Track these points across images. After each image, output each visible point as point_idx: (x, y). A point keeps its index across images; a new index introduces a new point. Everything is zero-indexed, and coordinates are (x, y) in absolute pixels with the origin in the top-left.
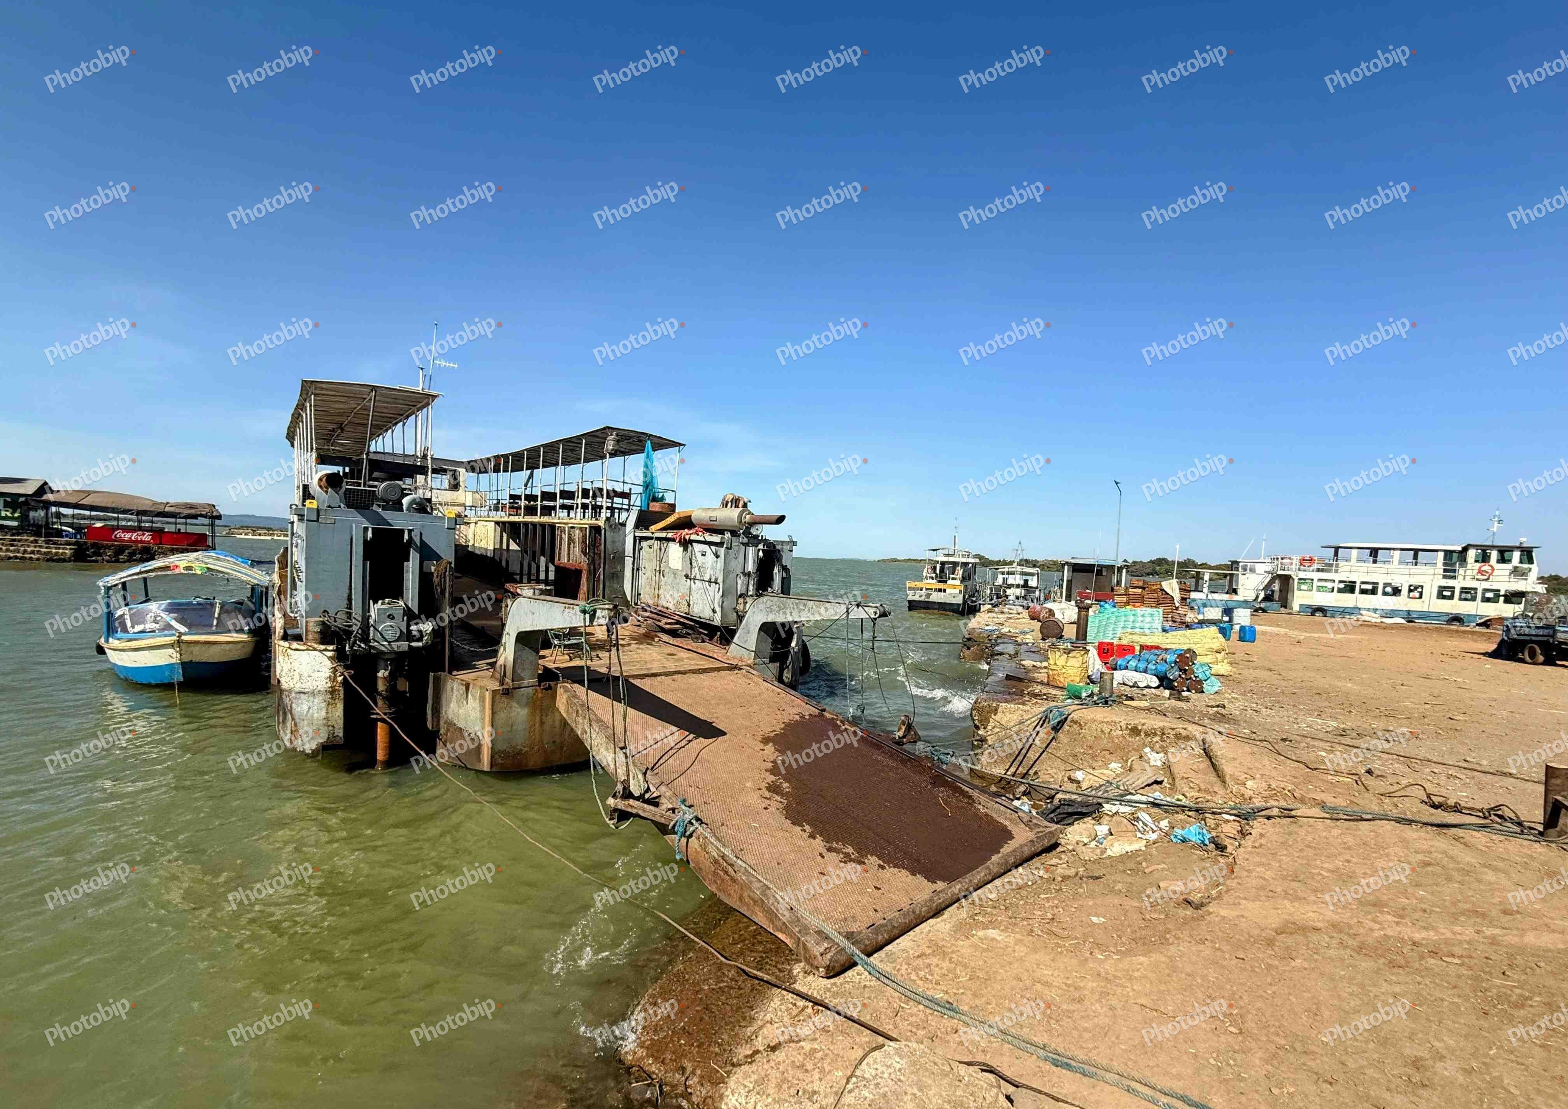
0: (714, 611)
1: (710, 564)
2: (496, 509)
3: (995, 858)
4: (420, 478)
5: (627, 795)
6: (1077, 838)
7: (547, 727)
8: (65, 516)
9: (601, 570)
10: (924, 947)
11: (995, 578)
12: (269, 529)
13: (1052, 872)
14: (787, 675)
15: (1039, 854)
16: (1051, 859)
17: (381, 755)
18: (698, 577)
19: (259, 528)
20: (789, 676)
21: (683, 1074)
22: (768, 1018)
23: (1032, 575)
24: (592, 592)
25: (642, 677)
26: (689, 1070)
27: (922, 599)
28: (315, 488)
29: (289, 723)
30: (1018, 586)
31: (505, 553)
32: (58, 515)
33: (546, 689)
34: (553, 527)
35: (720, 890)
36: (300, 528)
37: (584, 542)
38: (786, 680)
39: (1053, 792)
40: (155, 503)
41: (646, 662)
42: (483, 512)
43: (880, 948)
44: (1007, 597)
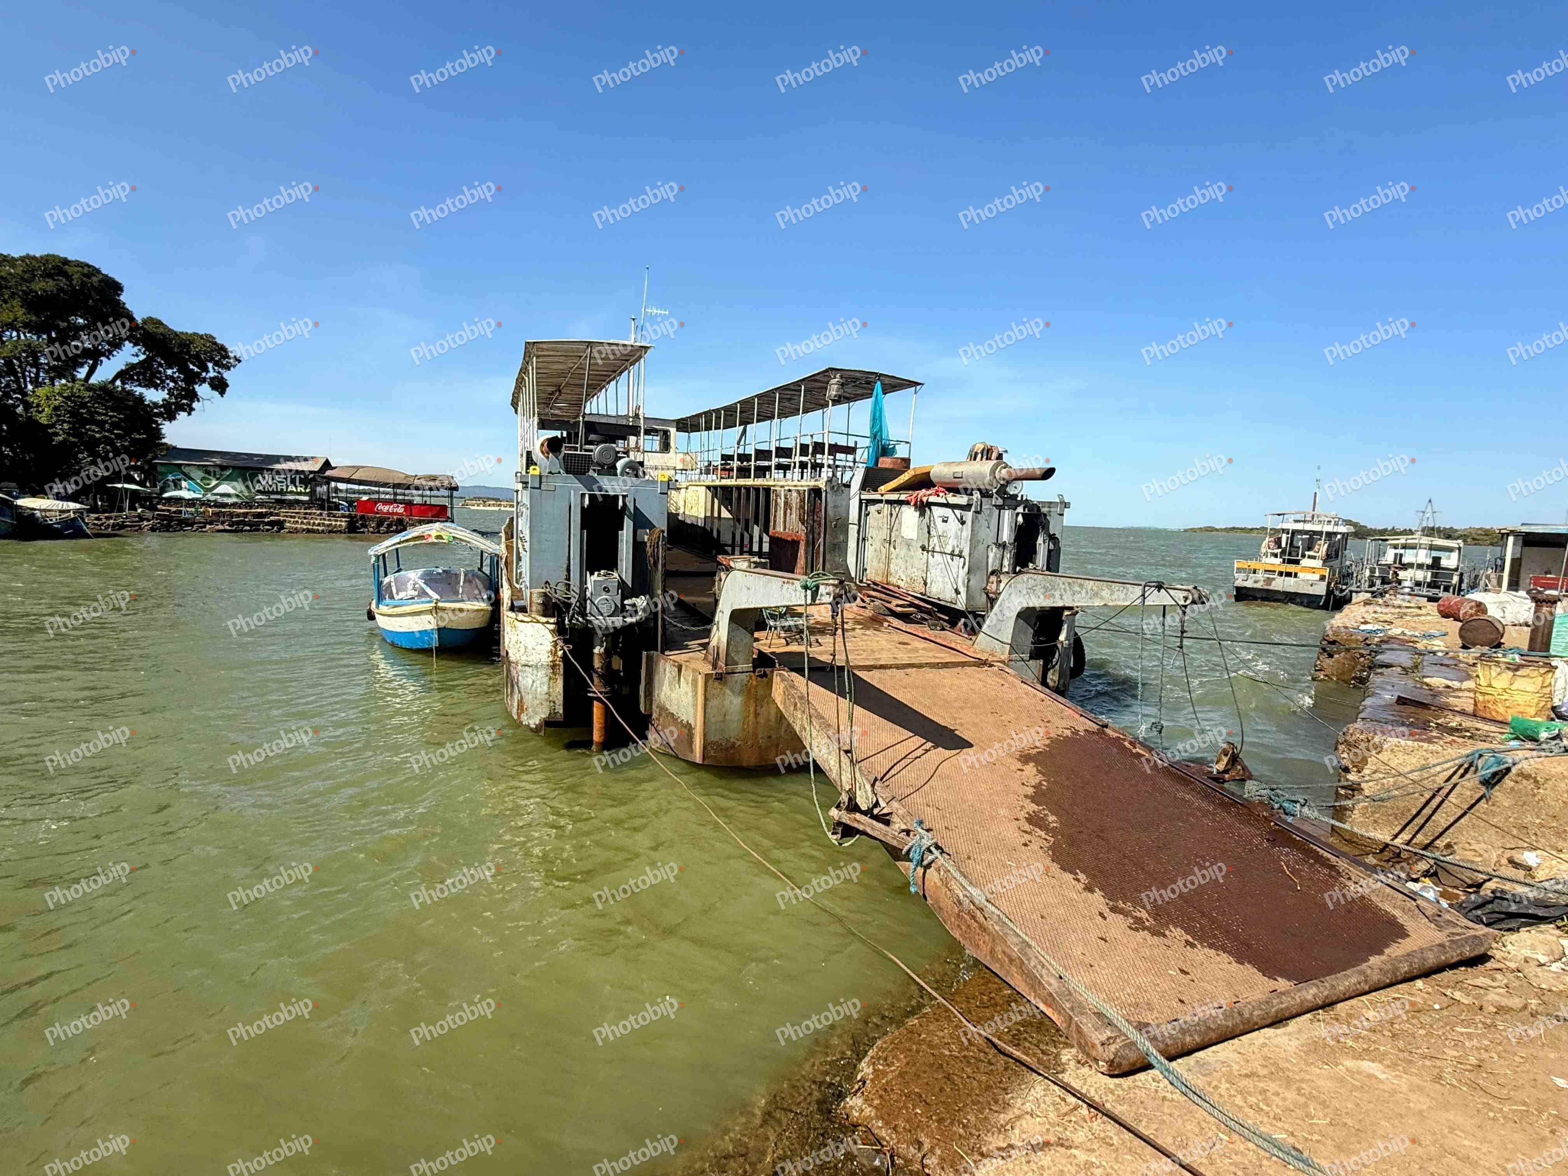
0: (957, 592)
1: (953, 531)
2: (708, 472)
3: (1375, 960)
4: (632, 439)
5: (853, 807)
6: (1527, 953)
7: (761, 720)
8: (341, 491)
9: (821, 540)
10: (1256, 1064)
11: (1381, 553)
12: (496, 500)
13: (1478, 997)
14: (1053, 677)
15: (1453, 966)
16: (1476, 977)
17: (597, 736)
18: (937, 549)
19: (489, 499)
20: (1056, 678)
21: (919, 1149)
22: (1028, 1107)
23: (1450, 550)
24: (811, 566)
25: (869, 668)
26: (926, 1147)
27: (1258, 586)
28: (537, 455)
29: (516, 697)
30: (1420, 566)
31: (716, 521)
32: (337, 490)
33: (761, 676)
34: (767, 490)
35: (965, 938)
36: (525, 497)
37: (802, 507)
38: (1051, 684)
39: (1481, 877)
40: (407, 476)
41: (873, 651)
42: (694, 475)
43: (1189, 1053)
44: (1399, 582)
